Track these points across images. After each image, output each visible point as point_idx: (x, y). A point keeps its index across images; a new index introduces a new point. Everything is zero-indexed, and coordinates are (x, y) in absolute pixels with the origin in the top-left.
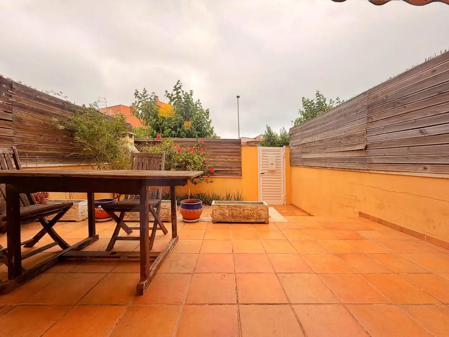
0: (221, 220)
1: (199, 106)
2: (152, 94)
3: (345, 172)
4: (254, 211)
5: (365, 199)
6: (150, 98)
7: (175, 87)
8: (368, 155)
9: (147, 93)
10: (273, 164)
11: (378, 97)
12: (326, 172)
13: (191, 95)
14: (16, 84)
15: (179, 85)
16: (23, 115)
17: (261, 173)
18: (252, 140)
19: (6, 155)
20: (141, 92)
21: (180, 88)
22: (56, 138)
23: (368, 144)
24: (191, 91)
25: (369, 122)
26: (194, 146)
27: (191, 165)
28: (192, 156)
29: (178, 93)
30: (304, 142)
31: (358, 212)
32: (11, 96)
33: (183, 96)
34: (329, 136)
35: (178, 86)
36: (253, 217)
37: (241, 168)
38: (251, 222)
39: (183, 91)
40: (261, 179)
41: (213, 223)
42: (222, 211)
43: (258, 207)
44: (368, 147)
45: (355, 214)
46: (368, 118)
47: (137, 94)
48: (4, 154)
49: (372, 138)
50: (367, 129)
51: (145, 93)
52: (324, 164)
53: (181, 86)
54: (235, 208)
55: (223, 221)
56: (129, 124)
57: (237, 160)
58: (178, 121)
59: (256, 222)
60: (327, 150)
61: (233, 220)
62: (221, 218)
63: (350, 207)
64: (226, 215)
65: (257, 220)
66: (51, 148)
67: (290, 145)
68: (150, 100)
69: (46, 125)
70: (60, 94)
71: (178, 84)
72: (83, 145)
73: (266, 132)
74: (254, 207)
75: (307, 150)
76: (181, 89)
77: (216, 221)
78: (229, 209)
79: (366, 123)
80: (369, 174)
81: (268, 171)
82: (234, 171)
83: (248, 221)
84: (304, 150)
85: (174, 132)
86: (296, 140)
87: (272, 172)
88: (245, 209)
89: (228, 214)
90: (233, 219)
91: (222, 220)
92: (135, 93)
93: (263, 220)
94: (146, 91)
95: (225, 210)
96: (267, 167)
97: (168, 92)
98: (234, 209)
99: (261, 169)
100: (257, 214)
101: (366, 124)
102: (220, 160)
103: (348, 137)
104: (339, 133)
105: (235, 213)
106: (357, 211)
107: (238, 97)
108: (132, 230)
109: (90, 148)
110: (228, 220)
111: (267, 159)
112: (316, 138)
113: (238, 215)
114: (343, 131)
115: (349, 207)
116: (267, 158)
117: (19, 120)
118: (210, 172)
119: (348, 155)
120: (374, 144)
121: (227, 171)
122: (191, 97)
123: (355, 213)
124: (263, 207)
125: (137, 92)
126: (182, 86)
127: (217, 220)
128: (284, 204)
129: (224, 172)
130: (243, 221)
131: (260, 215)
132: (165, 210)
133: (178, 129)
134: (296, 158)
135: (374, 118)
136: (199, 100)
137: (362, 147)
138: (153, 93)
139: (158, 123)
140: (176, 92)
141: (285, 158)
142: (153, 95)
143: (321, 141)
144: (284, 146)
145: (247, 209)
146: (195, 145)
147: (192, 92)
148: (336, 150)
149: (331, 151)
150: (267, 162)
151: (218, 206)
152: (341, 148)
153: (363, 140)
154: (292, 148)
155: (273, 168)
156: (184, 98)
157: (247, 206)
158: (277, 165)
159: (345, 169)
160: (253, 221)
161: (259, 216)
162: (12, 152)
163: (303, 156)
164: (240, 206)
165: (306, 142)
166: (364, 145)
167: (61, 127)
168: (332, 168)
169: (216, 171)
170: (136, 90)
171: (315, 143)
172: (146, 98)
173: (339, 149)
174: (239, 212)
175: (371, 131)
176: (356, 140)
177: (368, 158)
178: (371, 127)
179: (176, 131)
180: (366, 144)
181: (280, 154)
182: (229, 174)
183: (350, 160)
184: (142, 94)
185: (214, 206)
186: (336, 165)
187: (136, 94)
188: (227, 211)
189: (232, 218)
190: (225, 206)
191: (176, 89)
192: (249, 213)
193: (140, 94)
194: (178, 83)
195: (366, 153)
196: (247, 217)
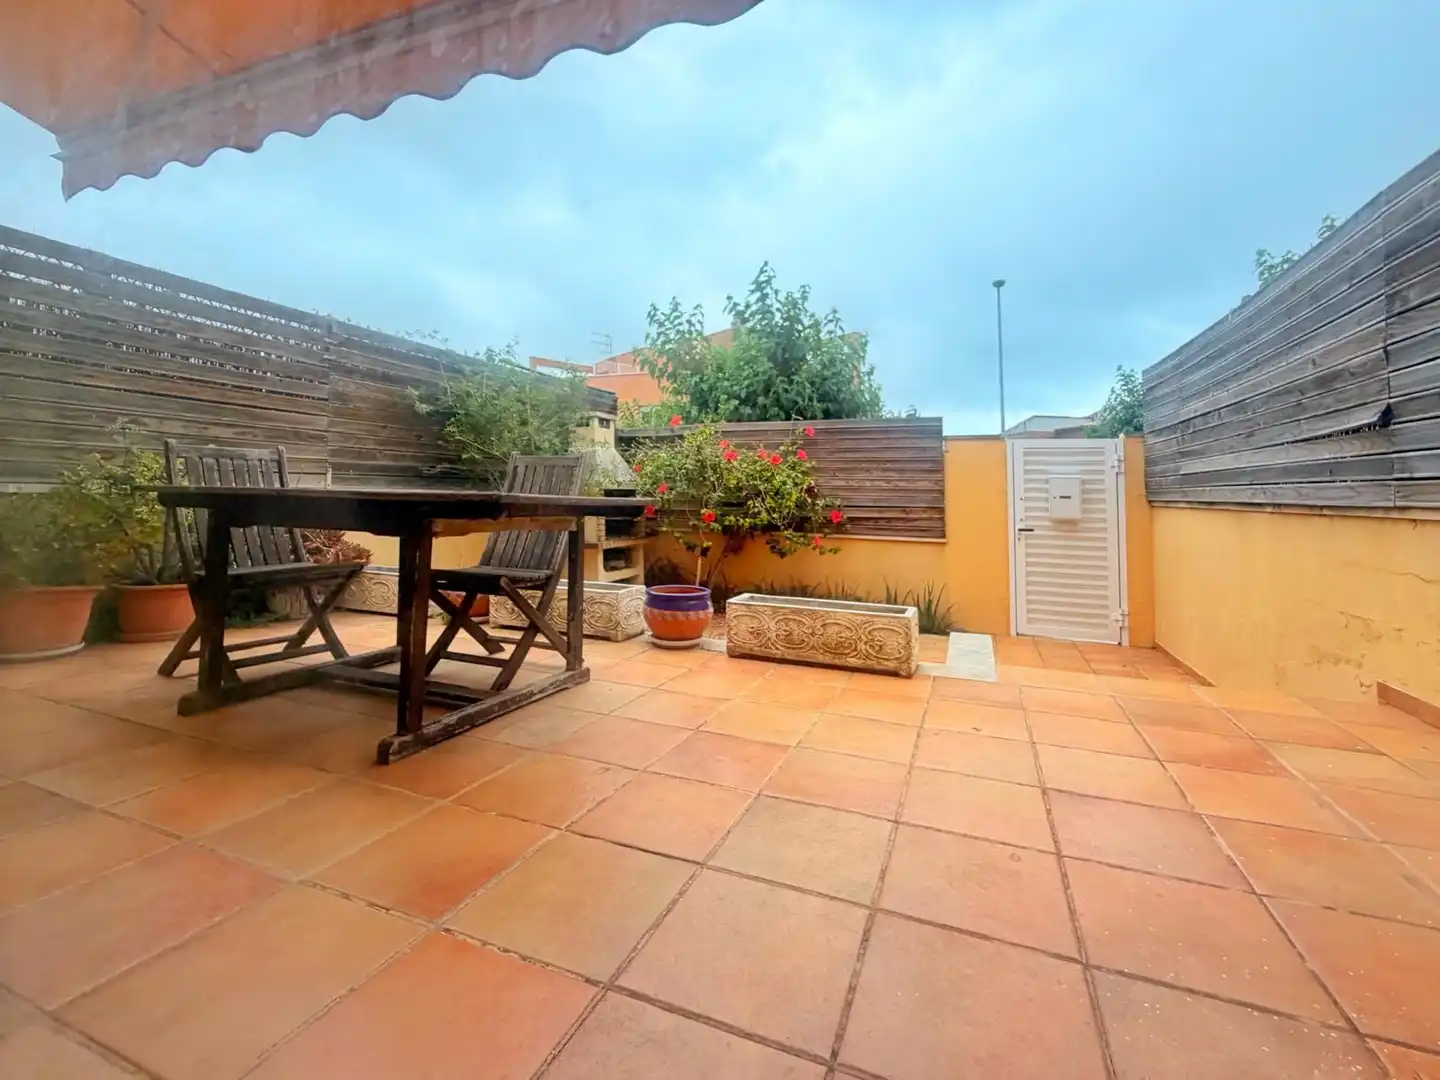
0: (751, 649)
1: (836, 326)
2: (696, 308)
3: (1323, 520)
4: (861, 632)
5: (1400, 630)
6: (689, 322)
7: (756, 282)
8: (1397, 449)
9: (680, 308)
10: (1069, 497)
11: (1421, 208)
12: (1261, 525)
13: (804, 298)
14: (340, 324)
15: (767, 274)
16: (349, 386)
17: (1020, 530)
18: (1077, 424)
19: (263, 462)
20: (665, 308)
21: (768, 282)
22: (415, 433)
23: (1395, 403)
24: (803, 286)
25: (1395, 312)
26: (782, 444)
27: (763, 500)
28: (769, 474)
29: (765, 296)
30: (1189, 413)
31: (1375, 687)
32: (327, 350)
33: (778, 305)
34: (1264, 386)
35: (763, 278)
36: (855, 650)
37: (942, 510)
38: (846, 664)
39: (776, 292)
40: (1021, 550)
41: (731, 656)
42: (755, 624)
43: (875, 619)
44: (1395, 412)
45: (1364, 693)
46: (1391, 298)
47: (654, 315)
48: (260, 460)
49: (1407, 380)
50: (1389, 342)
51: (675, 309)
52: (1249, 493)
53: (770, 278)
54: (795, 617)
55: (759, 654)
56: (611, 393)
57: (926, 483)
58: (761, 377)
59: (863, 666)
60: (1260, 439)
61: (791, 655)
62: (752, 645)
63: (1348, 662)
64: (769, 635)
65: (869, 662)
66: (404, 456)
67: (1146, 429)
68: (685, 327)
69: (395, 404)
70: (433, 334)
71: (762, 271)
72: (464, 446)
73: (1113, 391)
74: (859, 618)
75: (1196, 446)
76: (770, 284)
77: (738, 650)
78: (776, 619)
79: (1383, 317)
80: (1411, 526)
81: (1047, 523)
82: (915, 520)
83: (837, 662)
84: (1189, 447)
85: (748, 410)
86: (1163, 410)
87: (1067, 524)
88: (829, 621)
89: (774, 634)
90: (791, 651)
91: (757, 651)
92: (649, 313)
93: (891, 665)
94: (677, 304)
95: (765, 620)
96: (1047, 510)
97: (736, 299)
98: (794, 620)
99: (1021, 514)
100: (870, 642)
101: (1383, 323)
102: (868, 484)
103: (1325, 382)
104: (1294, 370)
105: (796, 633)
106: (1372, 678)
107: (999, 284)
108: (502, 644)
109: (477, 454)
110: (775, 651)
111: (1047, 481)
112: (1225, 396)
113: (806, 640)
114: (1306, 362)
115: (1343, 662)
116: (1044, 477)
117: (342, 397)
118: (830, 522)
119: (1325, 453)
120: (1415, 402)
121: (889, 520)
122: (803, 305)
123: (1364, 689)
124: (892, 620)
125: (655, 309)
126: (774, 277)
127: (740, 647)
128: (1120, 644)
129: (881, 523)
130: (821, 659)
131: (881, 646)
132: (603, 607)
133: (761, 400)
134: (1163, 474)
135: (1412, 294)
136: (835, 312)
137: (1370, 416)
138: (698, 306)
139: (705, 387)
140: (758, 294)
141: (1121, 478)
142: (696, 311)
143: (1238, 407)
144: (1122, 435)
145: (837, 624)
146: (788, 440)
147: (807, 289)
148: (1287, 435)
149: (1271, 440)
150: (1047, 491)
151: (744, 608)
152: (1304, 426)
153: (1377, 387)
154: (1151, 440)
155: (1072, 510)
156: (778, 310)
157: (835, 612)
158: (1084, 501)
159: (1322, 507)
160: (852, 661)
161: (877, 648)
162: (276, 457)
163: (1184, 468)
164: (813, 612)
165: (1192, 415)
166: (1376, 410)
167: (423, 408)
168: (1279, 505)
169: (851, 520)
170: (652, 305)
171: (1220, 414)
172: (676, 322)
173: (1296, 432)
174: (810, 631)
175: (1402, 348)
176: (1352, 387)
177: (1398, 458)
178: (1399, 335)
179: (754, 405)
180: (1386, 401)
181: (1102, 463)
182: (899, 530)
183: (1333, 469)
184: (668, 312)
185: (734, 607)
186: (1287, 494)
187: (651, 317)
188: (772, 625)
189: (788, 648)
190: (766, 609)
191: (759, 286)
192: (843, 635)
193: (663, 314)
194: (762, 268)
195: (1389, 440)
196: (838, 649)
